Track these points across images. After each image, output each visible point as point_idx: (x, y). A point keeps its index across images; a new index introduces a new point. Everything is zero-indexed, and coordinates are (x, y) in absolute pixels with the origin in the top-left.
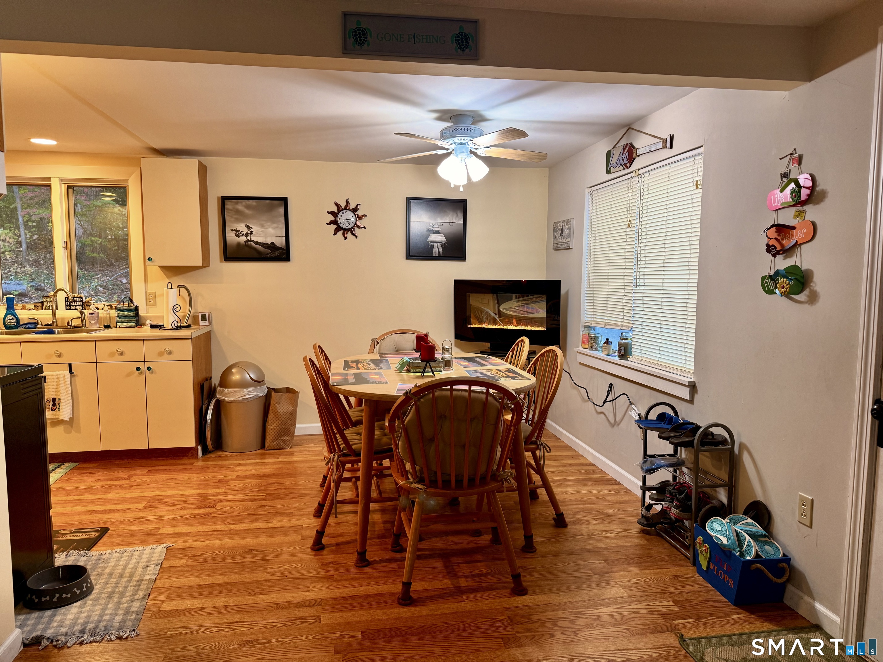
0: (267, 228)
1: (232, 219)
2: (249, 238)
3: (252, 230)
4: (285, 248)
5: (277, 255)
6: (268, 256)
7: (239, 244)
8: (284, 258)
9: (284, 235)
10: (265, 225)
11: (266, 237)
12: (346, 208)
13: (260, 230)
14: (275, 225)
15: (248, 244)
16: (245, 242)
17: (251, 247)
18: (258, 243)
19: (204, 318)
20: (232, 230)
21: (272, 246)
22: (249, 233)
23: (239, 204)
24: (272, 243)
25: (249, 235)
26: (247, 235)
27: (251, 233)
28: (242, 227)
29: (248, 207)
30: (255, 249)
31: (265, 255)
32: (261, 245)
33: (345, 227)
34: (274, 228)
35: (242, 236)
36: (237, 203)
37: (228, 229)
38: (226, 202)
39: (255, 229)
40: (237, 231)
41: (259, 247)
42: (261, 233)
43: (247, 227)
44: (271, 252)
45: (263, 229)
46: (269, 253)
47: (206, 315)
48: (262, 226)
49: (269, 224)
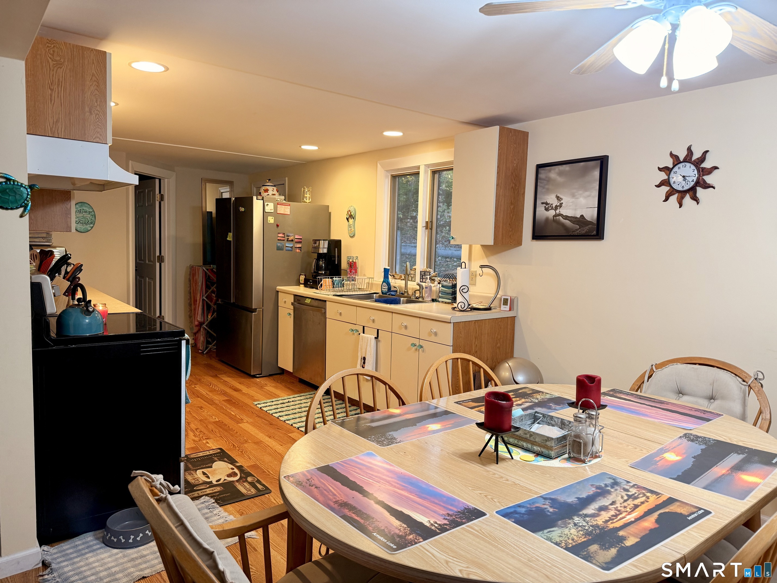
0: (577, 198)
1: (544, 190)
2: (558, 211)
3: (562, 201)
4: (595, 222)
5: (586, 232)
6: (575, 233)
7: (547, 219)
8: (593, 235)
9: (597, 206)
10: (576, 194)
11: (576, 210)
12: (685, 161)
13: (571, 201)
14: (587, 193)
15: (556, 219)
16: (554, 216)
17: (558, 222)
18: (566, 218)
19: (506, 302)
20: (543, 203)
21: (581, 221)
22: (558, 206)
23: (552, 171)
24: (582, 216)
25: (559, 208)
26: (556, 207)
27: (561, 205)
28: (552, 200)
29: (560, 174)
30: (563, 225)
31: (573, 232)
32: (570, 219)
33: (680, 189)
34: (585, 198)
35: (552, 209)
36: (550, 171)
37: (539, 202)
38: (541, 171)
39: (566, 200)
40: (547, 204)
41: (567, 222)
42: (571, 204)
43: (558, 198)
44: (580, 228)
45: (573, 200)
46: (577, 230)
47: (507, 299)
48: (573, 196)
49: (580, 192)
